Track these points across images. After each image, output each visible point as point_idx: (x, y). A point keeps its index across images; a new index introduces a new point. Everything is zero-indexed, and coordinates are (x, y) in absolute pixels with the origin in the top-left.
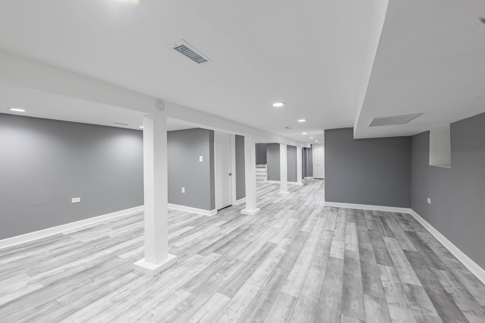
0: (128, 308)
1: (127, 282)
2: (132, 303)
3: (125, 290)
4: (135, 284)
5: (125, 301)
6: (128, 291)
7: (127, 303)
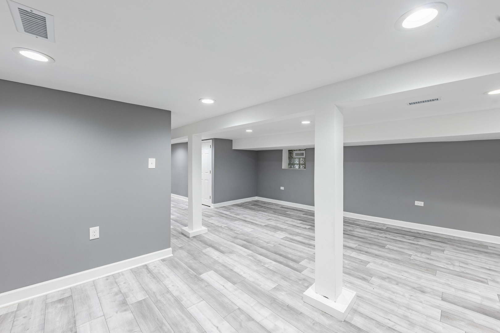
0: (414, 312)
1: (374, 322)
2: (405, 311)
3: (389, 320)
4: (375, 313)
5: (406, 317)
6: (389, 318)
7: (409, 315)
